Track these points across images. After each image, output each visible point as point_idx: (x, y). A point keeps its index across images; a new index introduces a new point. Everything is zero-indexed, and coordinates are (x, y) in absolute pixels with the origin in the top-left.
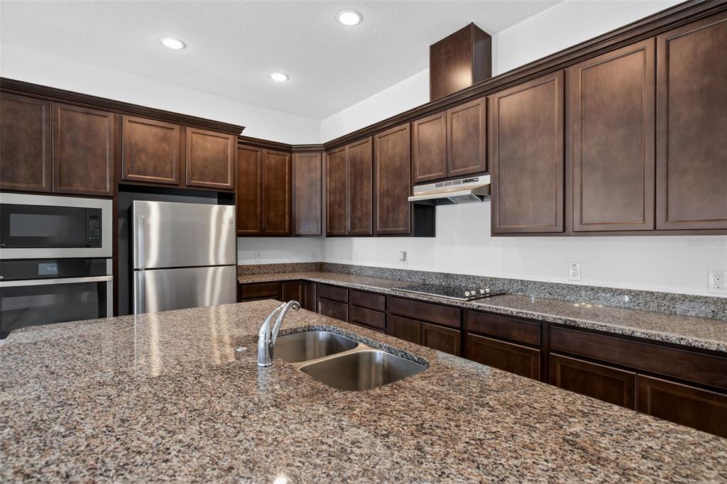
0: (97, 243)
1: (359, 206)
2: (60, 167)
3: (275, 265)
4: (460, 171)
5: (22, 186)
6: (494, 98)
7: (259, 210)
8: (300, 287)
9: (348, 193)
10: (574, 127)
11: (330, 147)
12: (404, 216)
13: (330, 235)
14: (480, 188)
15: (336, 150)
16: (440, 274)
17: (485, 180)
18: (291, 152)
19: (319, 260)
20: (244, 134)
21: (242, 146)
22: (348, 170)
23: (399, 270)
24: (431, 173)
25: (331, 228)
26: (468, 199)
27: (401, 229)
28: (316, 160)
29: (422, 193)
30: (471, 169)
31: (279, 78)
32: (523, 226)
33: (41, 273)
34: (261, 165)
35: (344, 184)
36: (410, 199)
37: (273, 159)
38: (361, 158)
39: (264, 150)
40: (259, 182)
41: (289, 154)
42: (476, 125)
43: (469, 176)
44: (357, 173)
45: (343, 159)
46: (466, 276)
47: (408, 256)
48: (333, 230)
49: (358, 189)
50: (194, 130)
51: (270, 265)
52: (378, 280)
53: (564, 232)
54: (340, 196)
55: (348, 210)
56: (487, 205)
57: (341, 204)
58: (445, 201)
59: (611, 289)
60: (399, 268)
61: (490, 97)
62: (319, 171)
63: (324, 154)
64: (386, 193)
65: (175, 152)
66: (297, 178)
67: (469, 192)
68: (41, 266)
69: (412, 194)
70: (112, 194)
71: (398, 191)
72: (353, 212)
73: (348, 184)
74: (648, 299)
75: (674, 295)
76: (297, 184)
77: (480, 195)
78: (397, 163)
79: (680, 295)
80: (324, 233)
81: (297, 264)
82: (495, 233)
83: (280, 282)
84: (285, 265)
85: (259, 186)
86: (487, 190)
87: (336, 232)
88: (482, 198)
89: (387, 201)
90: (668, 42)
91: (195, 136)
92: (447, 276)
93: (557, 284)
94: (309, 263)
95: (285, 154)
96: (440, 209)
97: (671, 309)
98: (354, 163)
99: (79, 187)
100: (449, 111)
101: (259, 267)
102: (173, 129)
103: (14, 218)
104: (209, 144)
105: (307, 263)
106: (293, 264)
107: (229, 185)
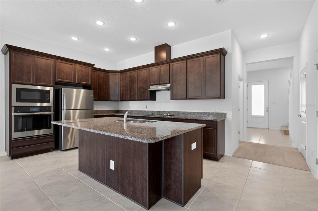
0: (49, 101)
1: (132, 91)
2: (37, 76)
3: (102, 111)
4: (163, 82)
5: (25, 82)
6: (171, 64)
7: (98, 92)
9: (129, 87)
10: (189, 74)
11: (122, 72)
12: (147, 94)
13: (122, 100)
14: (168, 87)
15: (124, 73)
16: (157, 111)
17: (169, 85)
18: (108, 73)
19: (116, 109)
20: (95, 66)
21: (93, 70)
22: (129, 79)
23: (145, 111)
24: (155, 82)
25: (122, 98)
26: (165, 90)
27: (146, 98)
28: (117, 75)
29: (152, 88)
30: (166, 82)
31: (107, 50)
32: (178, 97)
33: (31, 111)
34: (99, 76)
35: (127, 84)
36: (149, 89)
37: (102, 74)
38: (133, 76)
39: (100, 72)
40: (98, 82)
41: (107, 73)
42: (167, 71)
43: (165, 84)
44: (132, 81)
45: (127, 76)
47: (147, 106)
48: (123, 98)
49: (132, 86)
51: (100, 111)
53: (186, 98)
54: (126, 88)
55: (129, 92)
56: (170, 92)
57: (126, 90)
58: (159, 90)
61: (170, 64)
62: (118, 80)
63: (120, 74)
64: (141, 88)
65: (73, 72)
66: (110, 82)
67: (165, 88)
68: (31, 108)
69: (149, 88)
70: (53, 86)
71: (145, 87)
73: (129, 84)
76: (110, 84)
77: (168, 89)
78: (145, 79)
80: (120, 100)
82: (172, 99)
84: (105, 111)
85: (98, 84)
86: (169, 88)
87: (124, 99)
88: (169, 90)
89: (142, 90)
90: (205, 58)
91: (79, 67)
96: (157, 93)
98: (131, 77)
99: (43, 83)
100: (160, 66)
102: (72, 65)
103: (22, 92)
104: (84, 70)
105: (113, 110)
106: (108, 110)
107: (90, 83)
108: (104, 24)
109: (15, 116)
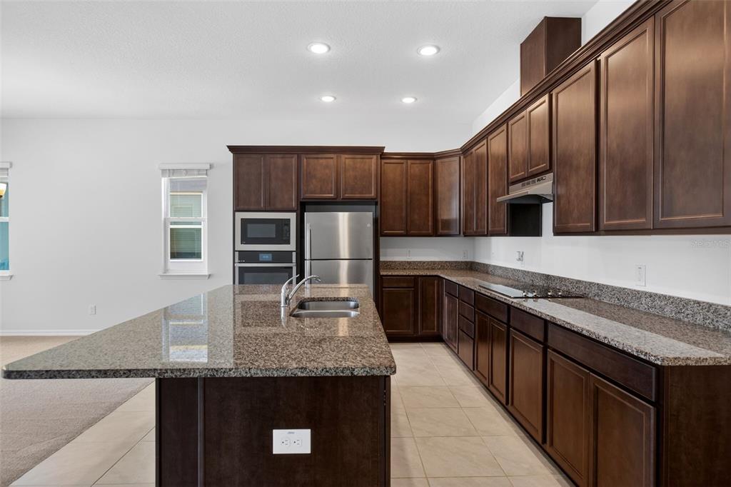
0: (288, 242)
1: (480, 206)
2: (270, 193)
3: (424, 262)
4: (535, 170)
5: (252, 207)
6: (555, 93)
7: (404, 214)
8: (436, 282)
9: (475, 195)
12: (503, 216)
13: (465, 235)
15: (468, 153)
17: (549, 179)
18: (434, 159)
19: (469, 259)
20: (386, 151)
23: (517, 270)
24: (518, 173)
25: (466, 228)
27: (502, 228)
28: (455, 164)
30: (541, 167)
32: (571, 225)
33: (261, 260)
34: (406, 175)
35: (472, 186)
36: (499, 199)
37: (416, 168)
38: (481, 160)
39: (409, 161)
40: (404, 189)
41: (432, 162)
42: (544, 122)
43: (541, 174)
44: (480, 176)
45: (472, 162)
46: (559, 278)
49: (480, 190)
50: (347, 156)
51: (420, 262)
52: (505, 280)
54: (471, 197)
55: (475, 210)
57: (471, 205)
59: (665, 296)
60: (517, 268)
62: (457, 175)
63: (461, 157)
64: (494, 194)
65: (334, 175)
66: (440, 183)
68: (261, 255)
70: (296, 209)
71: (500, 191)
72: (477, 213)
73: (474, 185)
74: (696, 310)
75: (718, 306)
78: (500, 164)
79: (722, 306)
80: (462, 233)
81: (446, 262)
82: (556, 232)
83: (416, 277)
84: (434, 263)
85: (404, 193)
86: (551, 189)
87: (468, 231)
89: (495, 202)
91: (347, 161)
92: (548, 277)
93: (624, 289)
94: (459, 262)
95: (428, 161)
97: (715, 323)
98: (477, 165)
99: (279, 206)
100: (528, 110)
101: (409, 263)
102: (332, 158)
103: (249, 226)
104: (358, 166)
105: (456, 262)
106: (442, 262)
107: (373, 195)
108: (329, 48)
109: (240, 268)
